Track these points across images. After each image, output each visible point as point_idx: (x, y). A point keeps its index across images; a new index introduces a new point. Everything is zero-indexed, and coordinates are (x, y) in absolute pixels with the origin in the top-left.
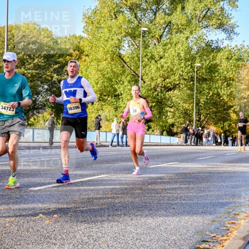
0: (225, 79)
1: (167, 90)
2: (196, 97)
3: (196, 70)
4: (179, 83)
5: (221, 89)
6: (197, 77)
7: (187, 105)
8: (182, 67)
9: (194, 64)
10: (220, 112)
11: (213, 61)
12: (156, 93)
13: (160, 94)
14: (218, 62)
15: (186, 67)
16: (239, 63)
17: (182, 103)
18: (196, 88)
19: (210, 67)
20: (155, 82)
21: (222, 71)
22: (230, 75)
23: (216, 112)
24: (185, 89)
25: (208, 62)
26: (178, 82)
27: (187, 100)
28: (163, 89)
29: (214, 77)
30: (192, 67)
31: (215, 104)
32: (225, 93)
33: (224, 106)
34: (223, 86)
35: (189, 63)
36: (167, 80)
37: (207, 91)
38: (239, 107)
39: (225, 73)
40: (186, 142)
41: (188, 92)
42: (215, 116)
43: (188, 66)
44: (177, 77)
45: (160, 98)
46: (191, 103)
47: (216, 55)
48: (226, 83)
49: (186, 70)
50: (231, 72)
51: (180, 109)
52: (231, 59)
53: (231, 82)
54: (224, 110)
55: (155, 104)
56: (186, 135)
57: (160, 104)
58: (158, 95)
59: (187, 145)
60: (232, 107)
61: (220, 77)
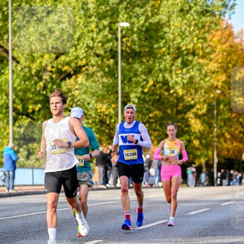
0: (179, 53)
1: (63, 76)
2: (123, 89)
3: (119, 36)
4: (87, 64)
5: (171, 71)
6: (122, 51)
7: (105, 106)
8: (92, 31)
9: (115, 23)
10: (169, 117)
11: (152, 16)
12: (41, 84)
13: (49, 86)
14: (163, 18)
15: (100, 31)
16: (204, 19)
17: (93, 102)
18: (122, 71)
19: (148, 30)
20: (38, 61)
21: (171, 36)
22: (186, 44)
23: (162, 118)
24: (99, 75)
25: (142, 19)
26: (84, 62)
27: (103, 96)
28: (54, 76)
29: (156, 48)
30: (111, 29)
31: (159, 102)
32: (179, 80)
33: (177, 105)
34: (173, 67)
35: (106, 23)
36: (63, 58)
37: (144, 77)
38: (206, 106)
39: (179, 40)
40: (106, 181)
41: (105, 80)
42: (160, 125)
43: (105, 27)
44: (81, 52)
46: (113, 103)
47: (160, 5)
48: (179, 61)
49: (100, 37)
50: (189, 39)
51: (90, 115)
52: (188, 12)
53: (190, 58)
54: (178, 112)
55: (39, 106)
56: (106, 169)
58: (45, 88)
59: (108, 188)
60: (192, 107)
61: (169, 48)
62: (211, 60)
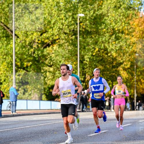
0: (114, 32)
2: (80, 53)
3: (78, 22)
4: (59, 39)
5: (109, 43)
6: (80, 31)
8: (62, 19)
9: (76, 14)
10: (108, 70)
11: (98, 10)
12: (32, 50)
14: (104, 10)
15: (67, 18)
16: (129, 12)
17: (63, 61)
18: (80, 42)
19: (95, 18)
20: (30, 37)
21: (109, 22)
22: (118, 27)
24: (66, 44)
25: (92, 12)
26: (57, 37)
27: (68, 57)
28: (40, 46)
29: (100, 29)
30: (73, 18)
31: (102, 61)
32: (113, 48)
33: (113, 63)
34: (110, 40)
35: (70, 14)
37: (93, 46)
39: (114, 24)
41: (70, 48)
44: (55, 31)
45: (37, 56)
46: (74, 61)
47: (102, 3)
48: (114, 36)
49: (66, 23)
50: (119, 24)
52: (119, 8)
53: (120, 35)
54: (113, 67)
55: (31, 63)
57: (37, 63)
58: (34, 53)
60: (121, 64)
61: (108, 29)
62: (133, 36)
